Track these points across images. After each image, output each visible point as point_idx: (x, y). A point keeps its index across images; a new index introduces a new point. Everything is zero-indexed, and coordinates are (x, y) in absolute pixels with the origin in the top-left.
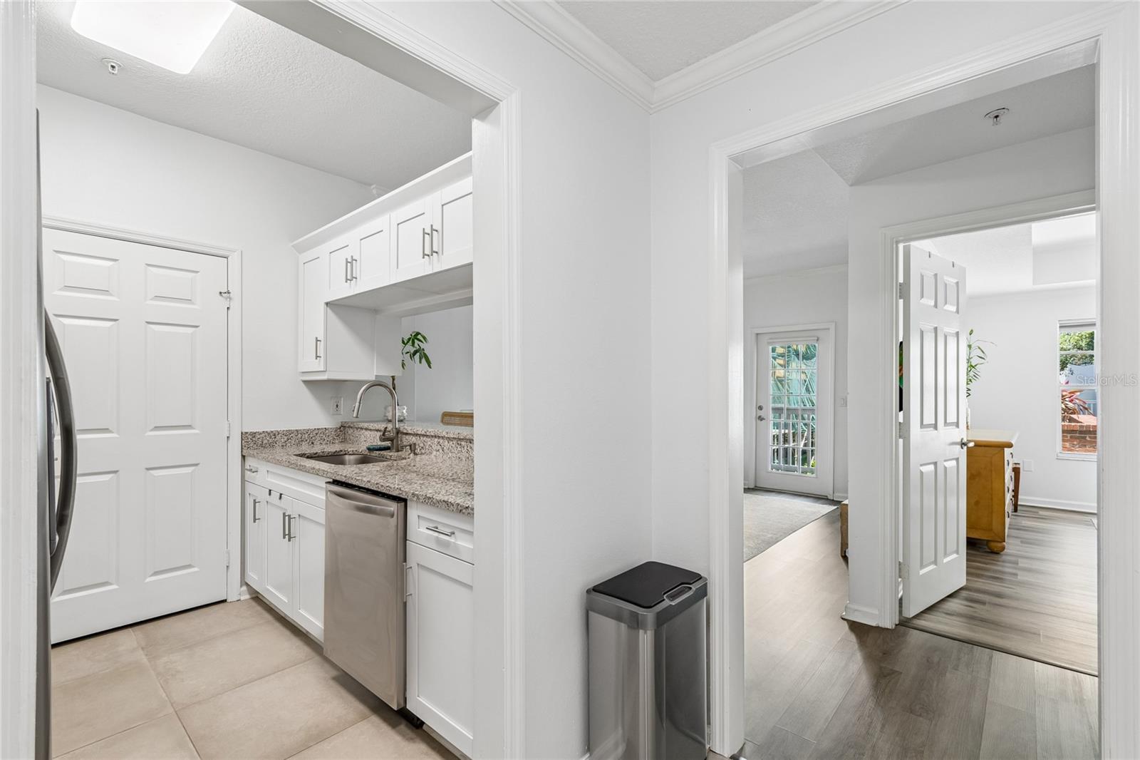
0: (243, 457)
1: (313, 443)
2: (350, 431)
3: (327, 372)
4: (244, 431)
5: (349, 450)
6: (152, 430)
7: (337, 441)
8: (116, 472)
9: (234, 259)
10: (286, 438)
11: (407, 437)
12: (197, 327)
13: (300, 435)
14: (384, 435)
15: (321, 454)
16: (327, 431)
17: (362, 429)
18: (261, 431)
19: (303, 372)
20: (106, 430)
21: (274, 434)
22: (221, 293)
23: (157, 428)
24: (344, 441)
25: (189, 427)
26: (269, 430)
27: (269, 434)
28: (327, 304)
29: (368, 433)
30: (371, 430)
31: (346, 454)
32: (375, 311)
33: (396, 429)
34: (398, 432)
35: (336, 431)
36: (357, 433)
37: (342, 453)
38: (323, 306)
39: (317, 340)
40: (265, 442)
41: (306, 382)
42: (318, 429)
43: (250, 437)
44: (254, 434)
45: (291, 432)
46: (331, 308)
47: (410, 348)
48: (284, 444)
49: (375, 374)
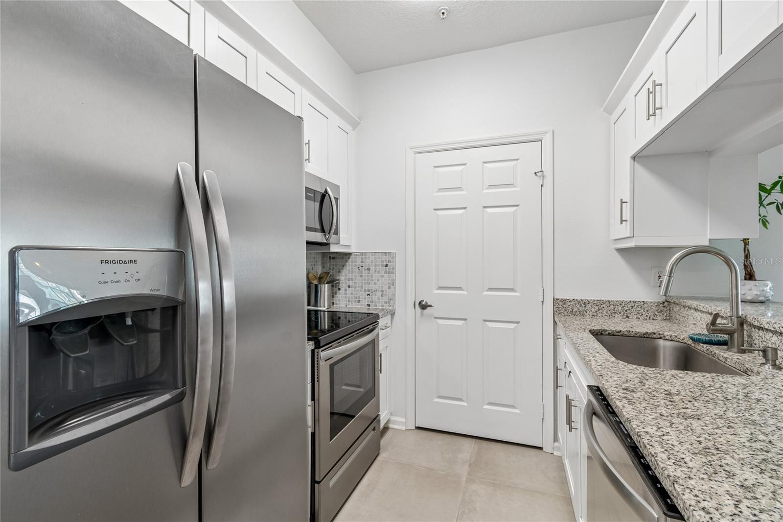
0: (555, 322)
1: (628, 317)
2: (676, 309)
3: (634, 238)
4: (556, 297)
5: (666, 333)
6: (487, 291)
8: (465, 320)
9: (547, 140)
10: (597, 308)
11: (761, 333)
12: (518, 206)
13: (612, 307)
14: (713, 323)
15: (626, 333)
16: (646, 305)
17: (690, 308)
18: (571, 298)
19: (615, 240)
20: (460, 289)
21: (585, 303)
22: (535, 173)
23: (490, 289)
25: (512, 290)
26: (579, 298)
27: (579, 302)
28: (634, 158)
29: (697, 315)
30: (701, 311)
31: (660, 338)
32: (708, 153)
34: (742, 322)
35: (658, 305)
36: (684, 312)
37: (655, 336)
38: (628, 161)
39: (622, 202)
40: (575, 309)
41: (620, 250)
42: (635, 302)
43: (561, 303)
44: (564, 301)
45: (602, 302)
46: (639, 163)
48: (595, 314)
49: (709, 237)
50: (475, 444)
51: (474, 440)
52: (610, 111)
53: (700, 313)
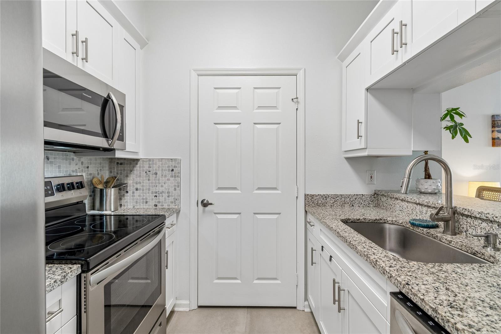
0: (306, 212)
1: (353, 206)
2: (384, 199)
3: (367, 149)
4: (307, 193)
5: (389, 219)
6: (256, 190)
7: (371, 206)
8: (240, 214)
9: (301, 74)
10: (333, 200)
12: (279, 124)
13: (343, 199)
14: (437, 214)
15: (363, 220)
16: (364, 197)
17: (397, 199)
18: (317, 194)
19: (345, 151)
20: (235, 189)
21: (326, 197)
22: (292, 99)
23: (259, 189)
24: (377, 206)
25: (275, 189)
26: (322, 194)
27: (322, 196)
28: (367, 90)
29: (405, 204)
30: (410, 202)
31: (385, 223)
32: (413, 90)
33: (452, 208)
34: (455, 212)
35: (371, 197)
36: (391, 202)
37: (381, 221)
38: (363, 91)
39: (359, 122)
40: (320, 202)
41: (348, 159)
42: (357, 195)
43: (310, 198)
44: (312, 196)
45: (337, 196)
46: (370, 93)
47: (448, 122)
48: (332, 205)
49: (412, 150)
50: (247, 314)
51: (246, 309)
52: (342, 58)
53: (406, 203)
